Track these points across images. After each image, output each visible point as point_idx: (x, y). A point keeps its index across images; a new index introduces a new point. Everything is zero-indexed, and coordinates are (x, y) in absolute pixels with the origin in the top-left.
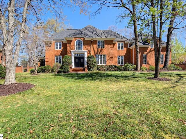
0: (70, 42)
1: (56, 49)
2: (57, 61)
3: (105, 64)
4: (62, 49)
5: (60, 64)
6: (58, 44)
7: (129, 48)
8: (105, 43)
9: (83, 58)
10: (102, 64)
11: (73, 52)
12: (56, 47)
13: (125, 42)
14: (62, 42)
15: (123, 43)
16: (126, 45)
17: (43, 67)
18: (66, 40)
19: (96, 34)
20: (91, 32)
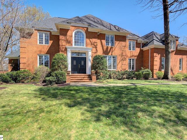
0: (64, 32)
1: (40, 43)
2: (41, 64)
3: (115, 68)
4: (50, 44)
5: (46, 68)
6: (44, 35)
7: (142, 49)
8: (115, 39)
9: (85, 59)
10: (111, 68)
11: (69, 49)
12: (40, 41)
13: (137, 40)
14: (51, 33)
15: (135, 41)
16: (138, 45)
17: (15, 73)
18: (58, 29)
19: (103, 25)
20: (94, 22)
